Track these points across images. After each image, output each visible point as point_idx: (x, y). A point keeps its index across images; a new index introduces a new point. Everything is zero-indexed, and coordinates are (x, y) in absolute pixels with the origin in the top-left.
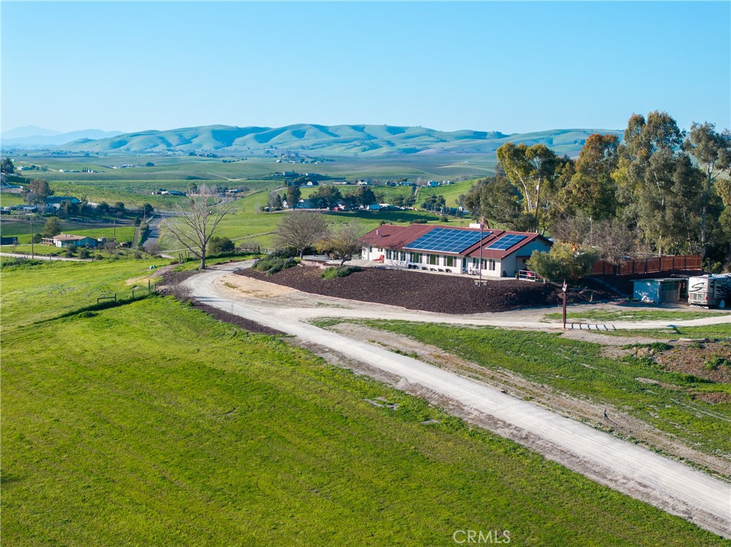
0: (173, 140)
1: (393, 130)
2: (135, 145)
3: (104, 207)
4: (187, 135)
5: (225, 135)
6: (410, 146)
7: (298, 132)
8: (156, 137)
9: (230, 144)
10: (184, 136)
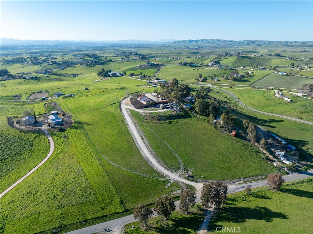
0: (182, 42)
1: (218, 40)
2: (176, 43)
3: (156, 64)
4: (185, 41)
5: (191, 41)
6: (219, 43)
7: (202, 41)
8: (180, 42)
9: (191, 43)
10: (184, 41)
